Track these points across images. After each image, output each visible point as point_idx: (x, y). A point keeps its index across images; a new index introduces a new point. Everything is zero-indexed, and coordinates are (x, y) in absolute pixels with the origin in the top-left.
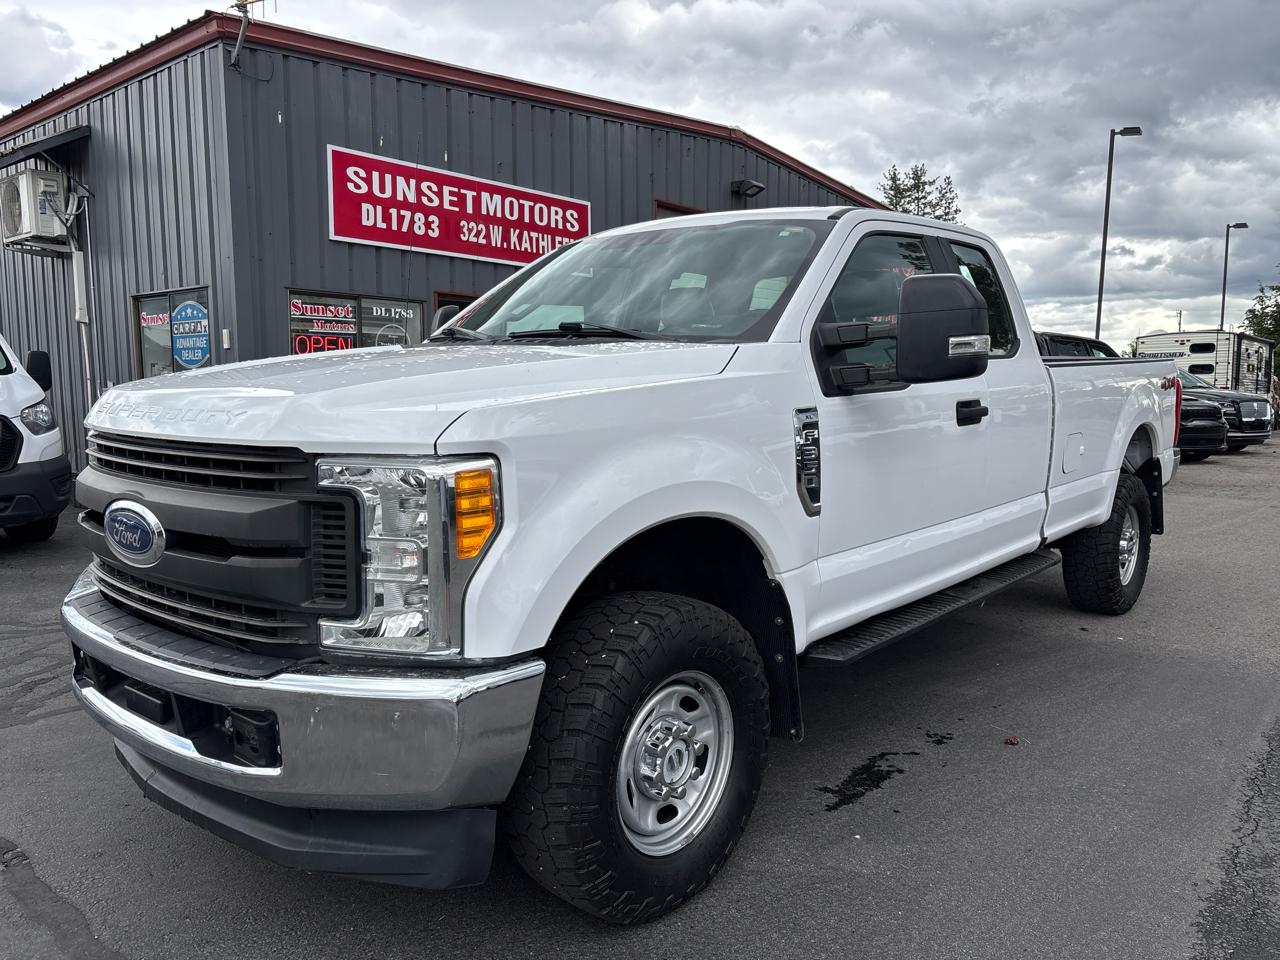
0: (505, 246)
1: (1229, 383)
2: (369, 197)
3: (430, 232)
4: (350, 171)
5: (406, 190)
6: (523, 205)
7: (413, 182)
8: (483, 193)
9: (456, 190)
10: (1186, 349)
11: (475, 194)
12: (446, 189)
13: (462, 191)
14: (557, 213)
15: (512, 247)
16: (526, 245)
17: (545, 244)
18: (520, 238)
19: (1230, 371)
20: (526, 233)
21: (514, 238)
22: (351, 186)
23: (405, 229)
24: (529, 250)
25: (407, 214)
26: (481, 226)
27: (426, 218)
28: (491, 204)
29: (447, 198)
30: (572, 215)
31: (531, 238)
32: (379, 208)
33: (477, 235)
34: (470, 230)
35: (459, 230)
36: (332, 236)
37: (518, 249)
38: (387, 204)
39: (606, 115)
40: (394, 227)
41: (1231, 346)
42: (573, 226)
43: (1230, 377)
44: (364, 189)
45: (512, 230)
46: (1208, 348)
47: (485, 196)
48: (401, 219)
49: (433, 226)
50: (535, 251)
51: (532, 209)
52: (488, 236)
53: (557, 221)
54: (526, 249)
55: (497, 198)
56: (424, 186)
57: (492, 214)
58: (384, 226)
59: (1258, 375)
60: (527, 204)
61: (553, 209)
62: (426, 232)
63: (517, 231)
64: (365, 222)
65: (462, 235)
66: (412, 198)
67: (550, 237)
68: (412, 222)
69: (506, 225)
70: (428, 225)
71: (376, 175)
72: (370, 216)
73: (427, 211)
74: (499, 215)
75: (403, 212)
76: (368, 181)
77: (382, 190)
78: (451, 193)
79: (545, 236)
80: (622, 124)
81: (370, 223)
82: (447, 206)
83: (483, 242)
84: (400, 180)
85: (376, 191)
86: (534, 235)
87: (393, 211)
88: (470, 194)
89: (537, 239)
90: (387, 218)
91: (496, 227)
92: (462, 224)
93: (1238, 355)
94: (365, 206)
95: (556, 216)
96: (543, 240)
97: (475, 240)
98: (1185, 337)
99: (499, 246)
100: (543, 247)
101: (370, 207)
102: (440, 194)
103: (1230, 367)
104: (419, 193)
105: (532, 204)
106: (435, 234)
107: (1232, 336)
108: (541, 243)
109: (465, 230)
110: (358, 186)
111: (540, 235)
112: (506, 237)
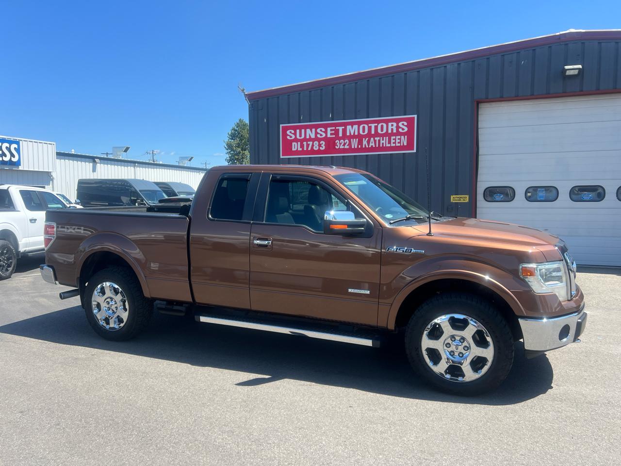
0: (360, 147)
2: (296, 140)
3: (321, 148)
4: (288, 132)
5: (311, 134)
6: (371, 126)
7: (314, 130)
8: (348, 127)
9: (334, 128)
11: (343, 127)
12: (329, 129)
13: (337, 128)
14: (392, 125)
15: (364, 147)
16: (372, 144)
17: (384, 142)
18: (368, 142)
20: (372, 139)
21: (365, 142)
22: (288, 137)
23: (309, 149)
24: (374, 146)
25: (311, 143)
26: (347, 141)
27: (319, 143)
28: (351, 130)
29: (329, 132)
30: (403, 124)
31: (375, 141)
32: (299, 143)
33: (344, 145)
34: (340, 144)
35: (335, 144)
36: (281, 157)
37: (367, 146)
38: (302, 141)
39: (430, 66)
40: (305, 149)
42: (403, 129)
44: (293, 137)
45: (364, 139)
47: (349, 127)
48: (308, 145)
49: (322, 145)
50: (377, 146)
51: (376, 128)
52: (350, 144)
53: (392, 129)
54: (372, 146)
55: (356, 127)
56: (318, 130)
57: (352, 134)
58: (301, 149)
60: (373, 126)
61: (390, 124)
62: (319, 148)
63: (367, 139)
64: (293, 149)
65: (336, 147)
66: (313, 136)
67: (387, 138)
68: (313, 145)
69: (360, 137)
70: (320, 145)
71: (298, 131)
72: (295, 146)
73: (319, 140)
74: (356, 134)
75: (309, 143)
76: (295, 134)
77: (300, 136)
78: (331, 130)
79: (385, 138)
80: (445, 67)
81: (296, 149)
82: (329, 136)
83: (348, 147)
84: (308, 131)
85: (298, 137)
86: (377, 139)
87: (305, 143)
88: (341, 129)
89: (379, 141)
90: (302, 146)
91: (355, 140)
92: (336, 142)
94: (293, 144)
95: (392, 127)
96: (383, 140)
97: (343, 147)
99: (356, 147)
100: (383, 144)
101: (296, 144)
102: (326, 132)
104: (316, 133)
105: (376, 124)
106: (323, 148)
108: (381, 142)
109: (338, 144)
110: (291, 137)
111: (381, 138)
112: (360, 142)
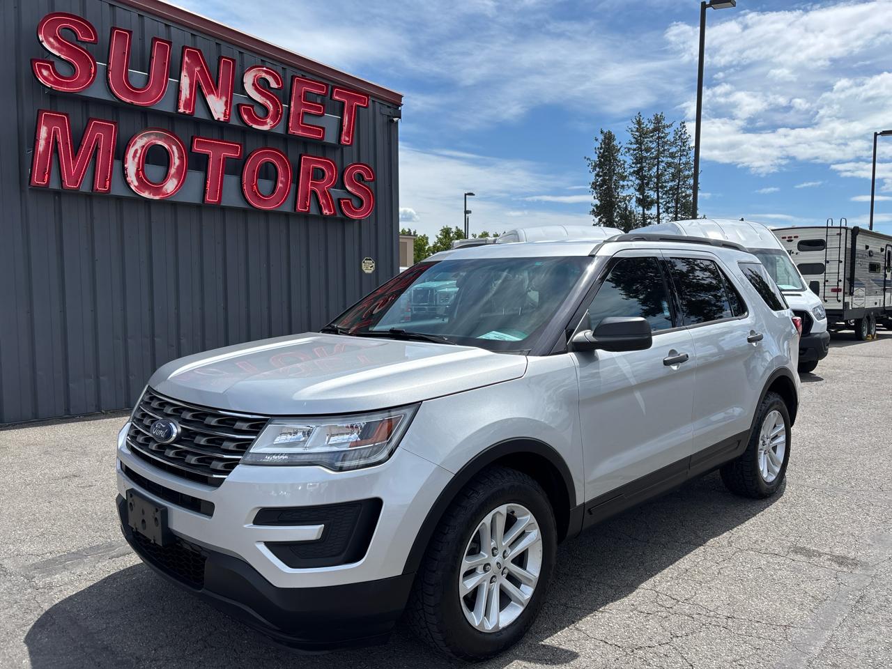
1: (841, 284)
10: (794, 246)
19: (842, 271)
41: (843, 243)
43: (842, 277)
46: (818, 245)
59: (886, 276)
93: (852, 253)
98: (792, 233)
103: (842, 265)
107: (843, 231)
